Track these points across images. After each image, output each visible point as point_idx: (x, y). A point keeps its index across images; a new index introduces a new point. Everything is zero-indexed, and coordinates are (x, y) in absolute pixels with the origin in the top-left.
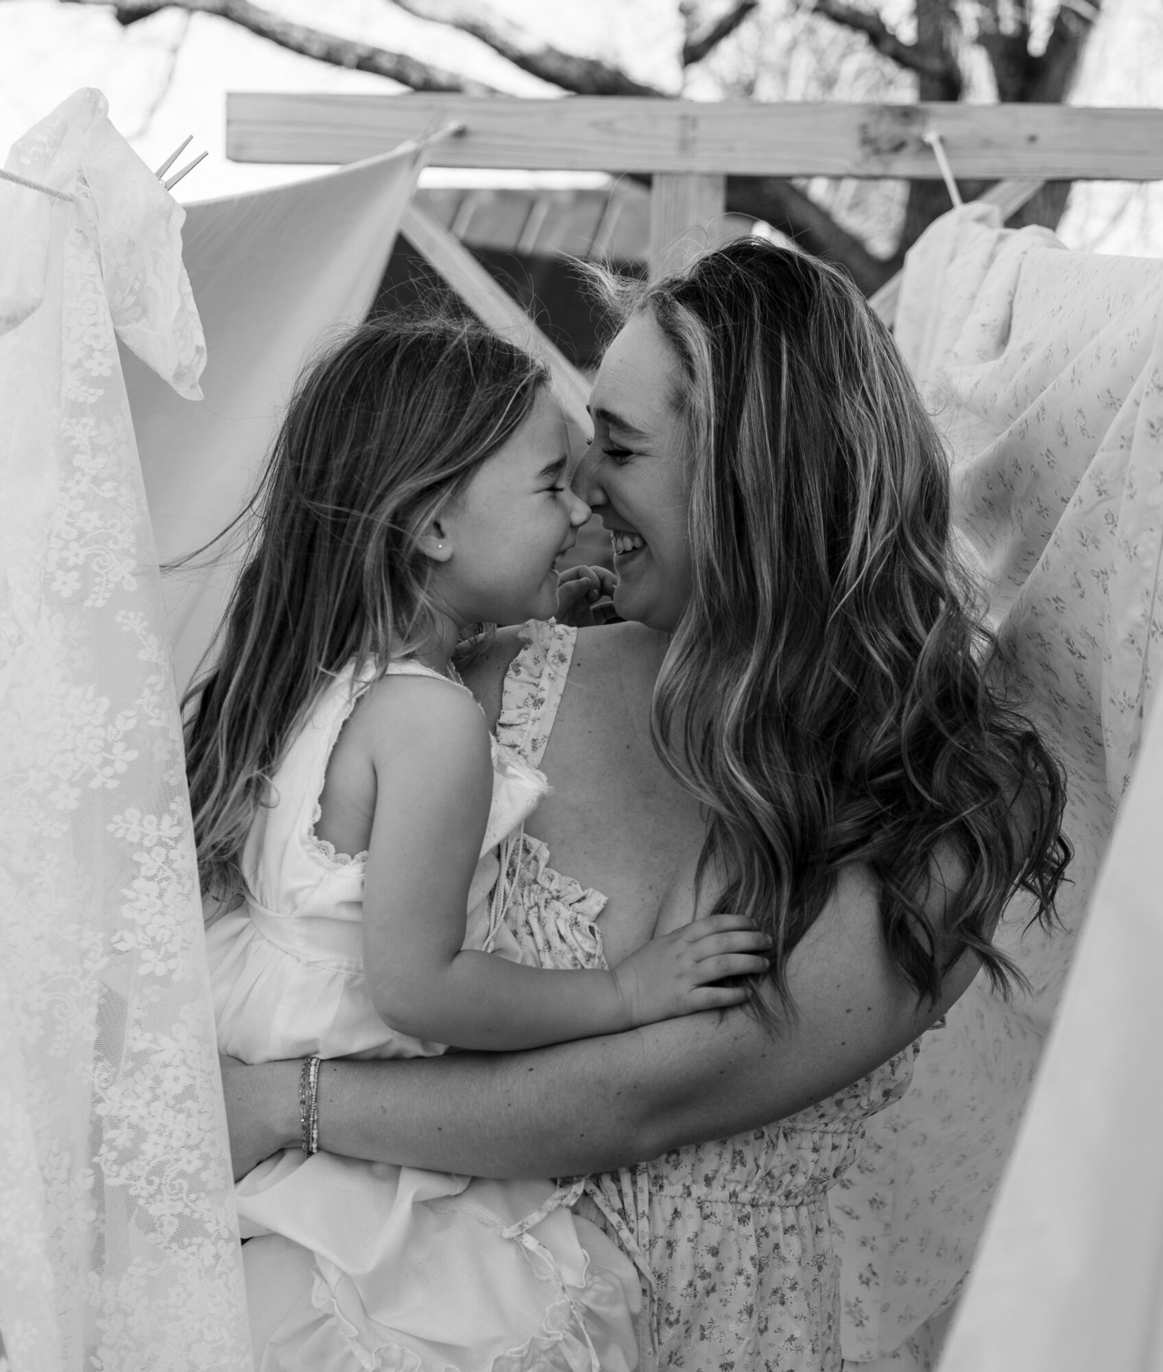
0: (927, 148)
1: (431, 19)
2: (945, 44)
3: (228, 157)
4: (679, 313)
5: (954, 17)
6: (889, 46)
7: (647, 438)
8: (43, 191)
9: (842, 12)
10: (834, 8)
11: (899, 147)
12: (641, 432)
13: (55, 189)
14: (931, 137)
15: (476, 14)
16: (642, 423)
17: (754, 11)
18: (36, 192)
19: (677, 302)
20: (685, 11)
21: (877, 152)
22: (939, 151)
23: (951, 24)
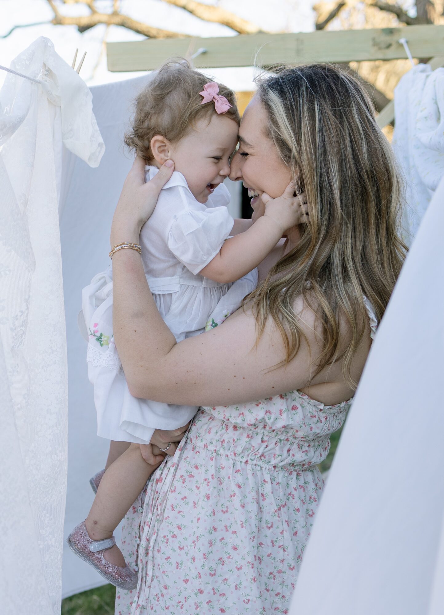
0: (401, 45)
1: (209, 21)
2: (428, 17)
3: (109, 70)
4: (270, 94)
5: (432, 4)
6: (404, 18)
7: (253, 148)
8: (26, 78)
9: (383, 5)
10: (379, 4)
11: (389, 46)
12: (251, 145)
13: (32, 77)
14: (402, 41)
15: (228, 17)
16: (251, 141)
17: (344, 7)
18: (23, 79)
19: (270, 90)
20: (315, 9)
21: (380, 49)
22: (406, 47)
23: (431, 8)
